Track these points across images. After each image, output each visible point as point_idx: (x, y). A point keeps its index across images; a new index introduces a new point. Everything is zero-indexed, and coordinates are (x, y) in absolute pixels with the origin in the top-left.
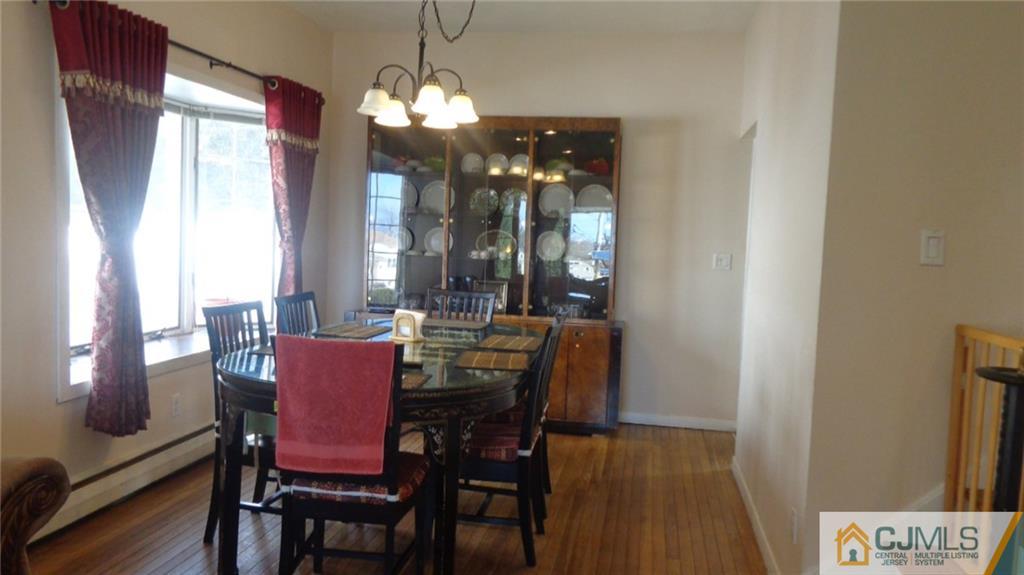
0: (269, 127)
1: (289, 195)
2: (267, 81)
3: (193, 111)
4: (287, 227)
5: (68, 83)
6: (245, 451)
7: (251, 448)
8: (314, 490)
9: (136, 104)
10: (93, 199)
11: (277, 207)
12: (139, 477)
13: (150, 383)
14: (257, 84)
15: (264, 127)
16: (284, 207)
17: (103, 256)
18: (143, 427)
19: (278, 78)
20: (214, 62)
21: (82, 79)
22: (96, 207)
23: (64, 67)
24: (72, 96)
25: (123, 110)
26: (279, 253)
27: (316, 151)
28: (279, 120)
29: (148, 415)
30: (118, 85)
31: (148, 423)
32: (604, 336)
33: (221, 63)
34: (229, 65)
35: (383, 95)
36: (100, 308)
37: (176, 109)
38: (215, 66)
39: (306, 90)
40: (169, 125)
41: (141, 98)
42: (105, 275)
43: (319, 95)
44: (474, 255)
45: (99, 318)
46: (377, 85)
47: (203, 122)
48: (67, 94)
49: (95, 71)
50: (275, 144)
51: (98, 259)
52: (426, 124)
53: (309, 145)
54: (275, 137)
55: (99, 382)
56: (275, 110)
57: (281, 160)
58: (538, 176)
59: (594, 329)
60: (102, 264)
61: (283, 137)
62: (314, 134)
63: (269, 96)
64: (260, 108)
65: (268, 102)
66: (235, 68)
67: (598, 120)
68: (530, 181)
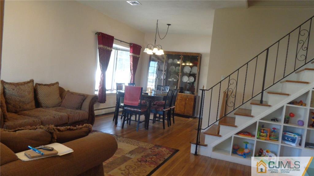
0: (130, 53)
1: (133, 66)
2: (130, 44)
3: (117, 49)
4: (132, 71)
5: (99, 46)
6: (120, 106)
7: (121, 106)
8: (129, 108)
9: (108, 50)
10: (101, 64)
11: (131, 68)
12: (103, 112)
13: (107, 96)
14: (129, 45)
15: (129, 52)
16: (132, 68)
17: (102, 74)
18: (105, 103)
19: (132, 44)
20: (121, 41)
21: (101, 46)
22: (101, 66)
23: (99, 44)
24: (100, 49)
25: (106, 51)
26: (131, 76)
27: (139, 57)
28: (132, 51)
29: (106, 101)
30: (106, 47)
31: (106, 102)
32: (193, 98)
33: (122, 41)
34: (124, 42)
35: (148, 49)
36: (100, 82)
37: (114, 49)
38: (121, 42)
39: (138, 45)
40: (113, 52)
41: (109, 48)
42: (102, 77)
43: (141, 46)
44: (169, 80)
45: (100, 84)
46: (147, 47)
47: (119, 51)
48: (99, 48)
49: (103, 45)
50: (131, 56)
51: (101, 74)
52: (156, 54)
53: (138, 56)
54: (131, 54)
55: (99, 94)
56: (132, 49)
57: (132, 59)
58: (183, 64)
59: (191, 96)
60: (101, 75)
61: (133, 55)
62: (139, 54)
63: (131, 47)
64: (129, 49)
65: (130, 48)
66: (125, 42)
67: (195, 53)
68: (181, 65)
